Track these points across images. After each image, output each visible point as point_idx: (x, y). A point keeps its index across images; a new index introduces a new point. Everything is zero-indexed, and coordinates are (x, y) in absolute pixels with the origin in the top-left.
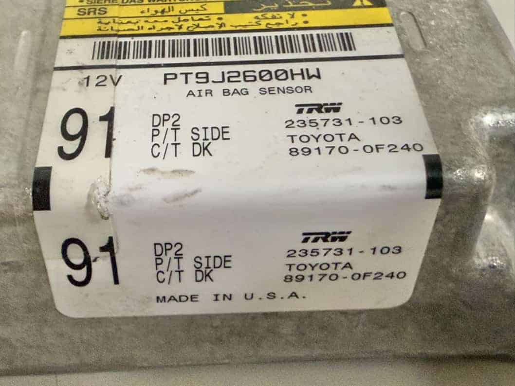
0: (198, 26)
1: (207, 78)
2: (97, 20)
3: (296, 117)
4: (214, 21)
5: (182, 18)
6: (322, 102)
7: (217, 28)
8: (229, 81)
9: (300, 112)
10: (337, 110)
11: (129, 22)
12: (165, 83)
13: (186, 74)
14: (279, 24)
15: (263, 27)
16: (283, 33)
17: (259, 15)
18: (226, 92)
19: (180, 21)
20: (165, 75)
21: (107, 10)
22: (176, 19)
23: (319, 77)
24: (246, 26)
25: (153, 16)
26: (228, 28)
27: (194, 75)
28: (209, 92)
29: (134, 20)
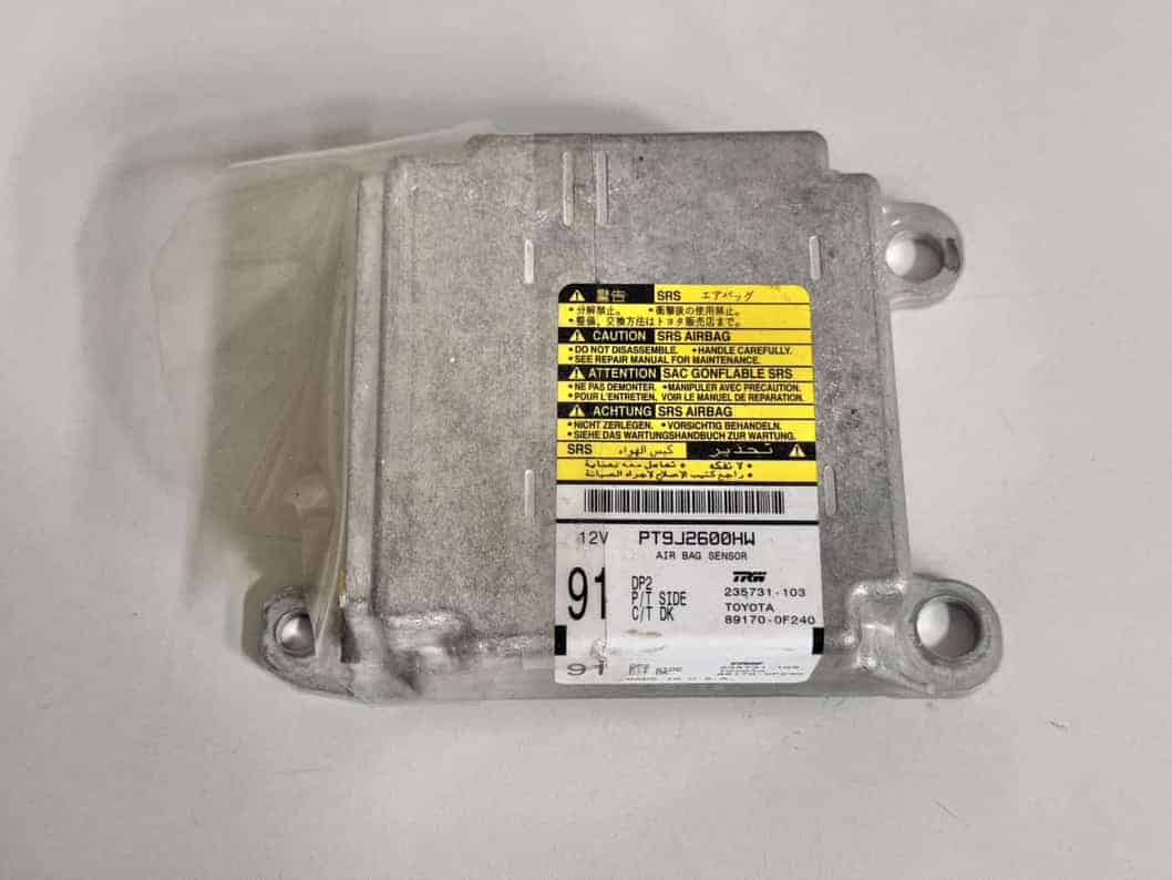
0: (665, 475)
1: (671, 538)
2: (584, 461)
3: (733, 585)
4: (677, 470)
5: (654, 462)
6: (752, 571)
7: (679, 479)
8: (688, 543)
9: (736, 579)
10: (762, 579)
11: (611, 465)
12: (640, 542)
13: (656, 533)
14: (728, 476)
15: (716, 479)
16: (732, 488)
17: (714, 462)
18: (685, 556)
19: (651, 467)
20: (641, 533)
21: (593, 448)
22: (646, 463)
23: (753, 542)
24: (702, 477)
25: (630, 458)
26: (689, 479)
27: (662, 534)
28: (672, 555)
29: (614, 462)
